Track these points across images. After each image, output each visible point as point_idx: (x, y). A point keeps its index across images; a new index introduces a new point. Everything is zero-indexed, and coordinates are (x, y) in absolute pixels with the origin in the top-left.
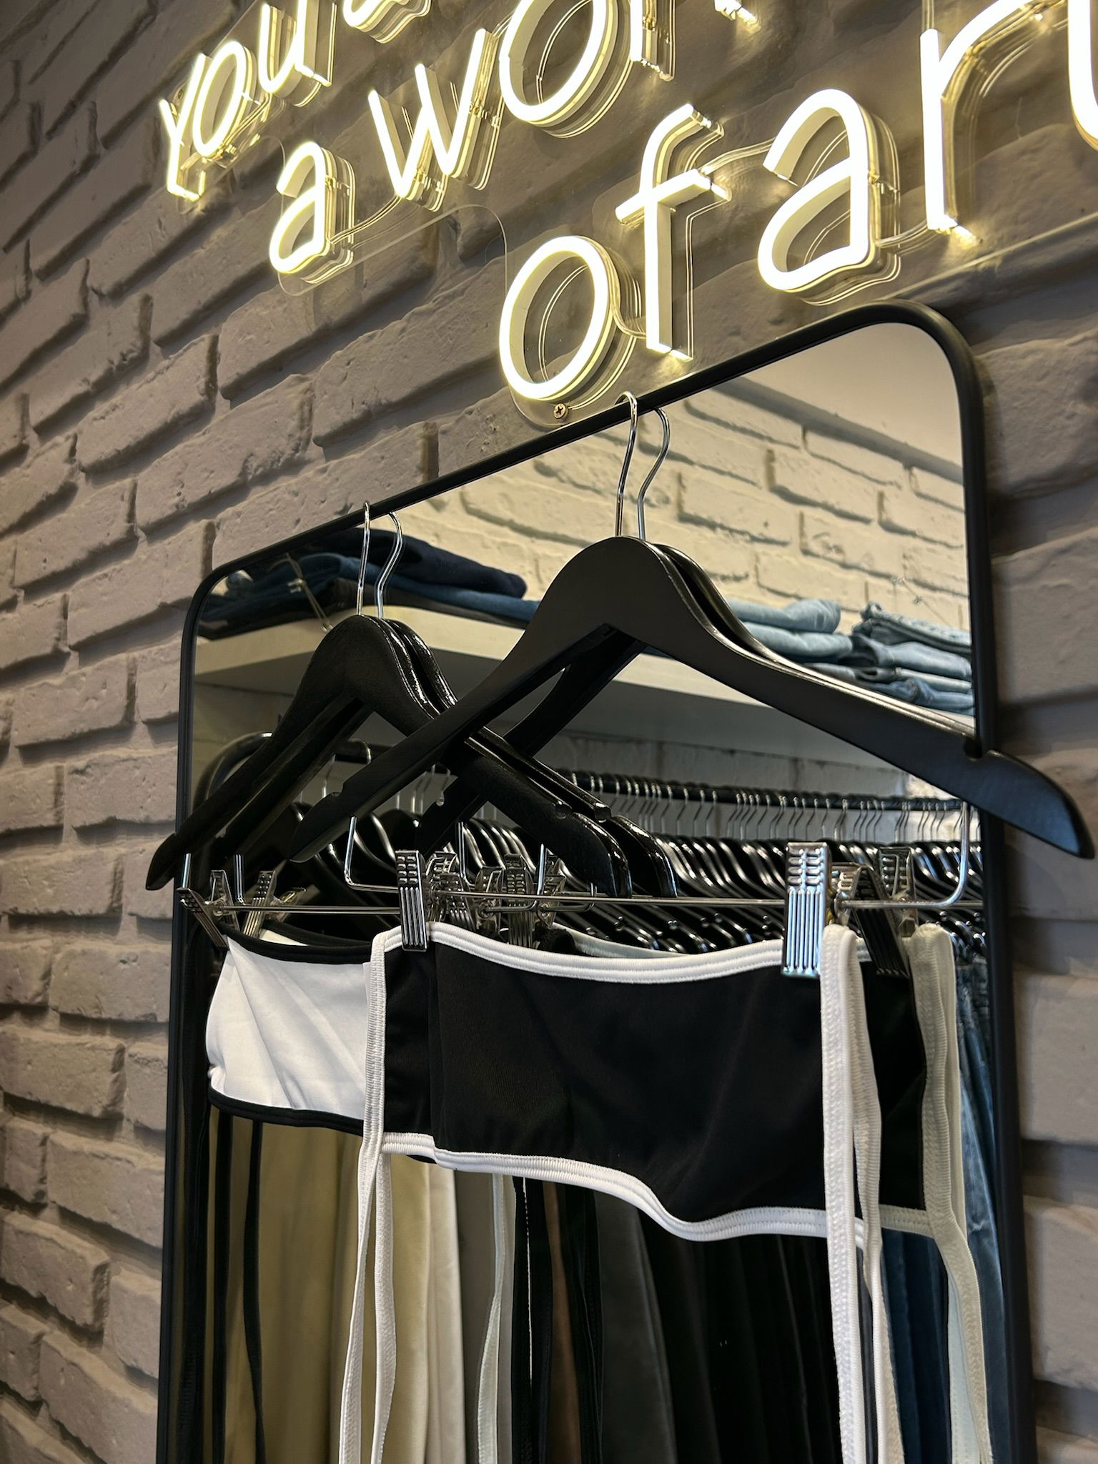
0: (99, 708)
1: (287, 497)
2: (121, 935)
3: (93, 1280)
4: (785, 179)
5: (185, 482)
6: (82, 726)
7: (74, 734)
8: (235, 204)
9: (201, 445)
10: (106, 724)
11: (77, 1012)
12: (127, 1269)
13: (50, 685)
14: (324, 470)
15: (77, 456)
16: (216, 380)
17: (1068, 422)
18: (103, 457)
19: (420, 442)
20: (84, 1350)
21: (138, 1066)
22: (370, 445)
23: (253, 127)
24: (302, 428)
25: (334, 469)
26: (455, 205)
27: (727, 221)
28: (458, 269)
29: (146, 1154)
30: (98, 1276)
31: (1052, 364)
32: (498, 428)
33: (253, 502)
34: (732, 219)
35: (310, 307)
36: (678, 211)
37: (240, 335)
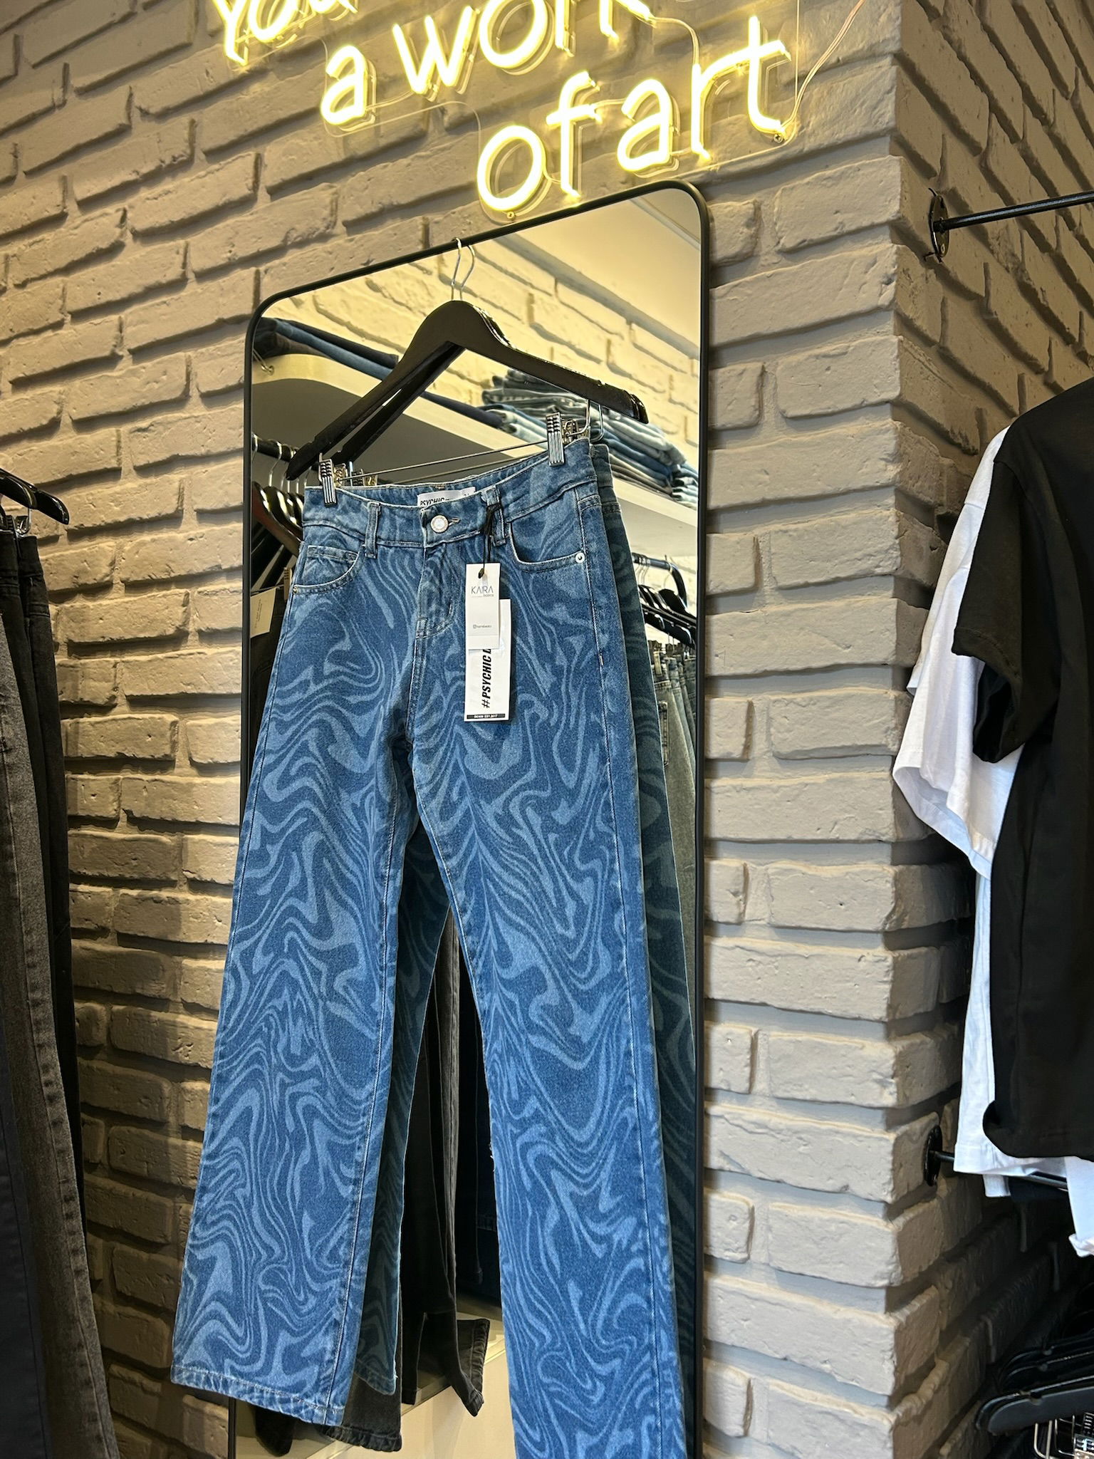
0: (159, 388)
1: (324, 254)
2: (183, 527)
4: (630, 118)
5: (236, 244)
6: (143, 400)
7: (134, 407)
8: (272, 70)
10: (166, 397)
11: (146, 578)
13: (107, 377)
14: (352, 240)
15: (129, 222)
16: (261, 182)
17: (741, 236)
18: (156, 225)
19: (420, 227)
21: (207, 598)
22: (384, 227)
24: (332, 215)
25: (360, 239)
28: (445, 134)
30: (172, 729)
31: (735, 212)
32: (472, 222)
33: (296, 257)
34: (603, 132)
35: (341, 145)
36: (577, 125)
37: (284, 155)
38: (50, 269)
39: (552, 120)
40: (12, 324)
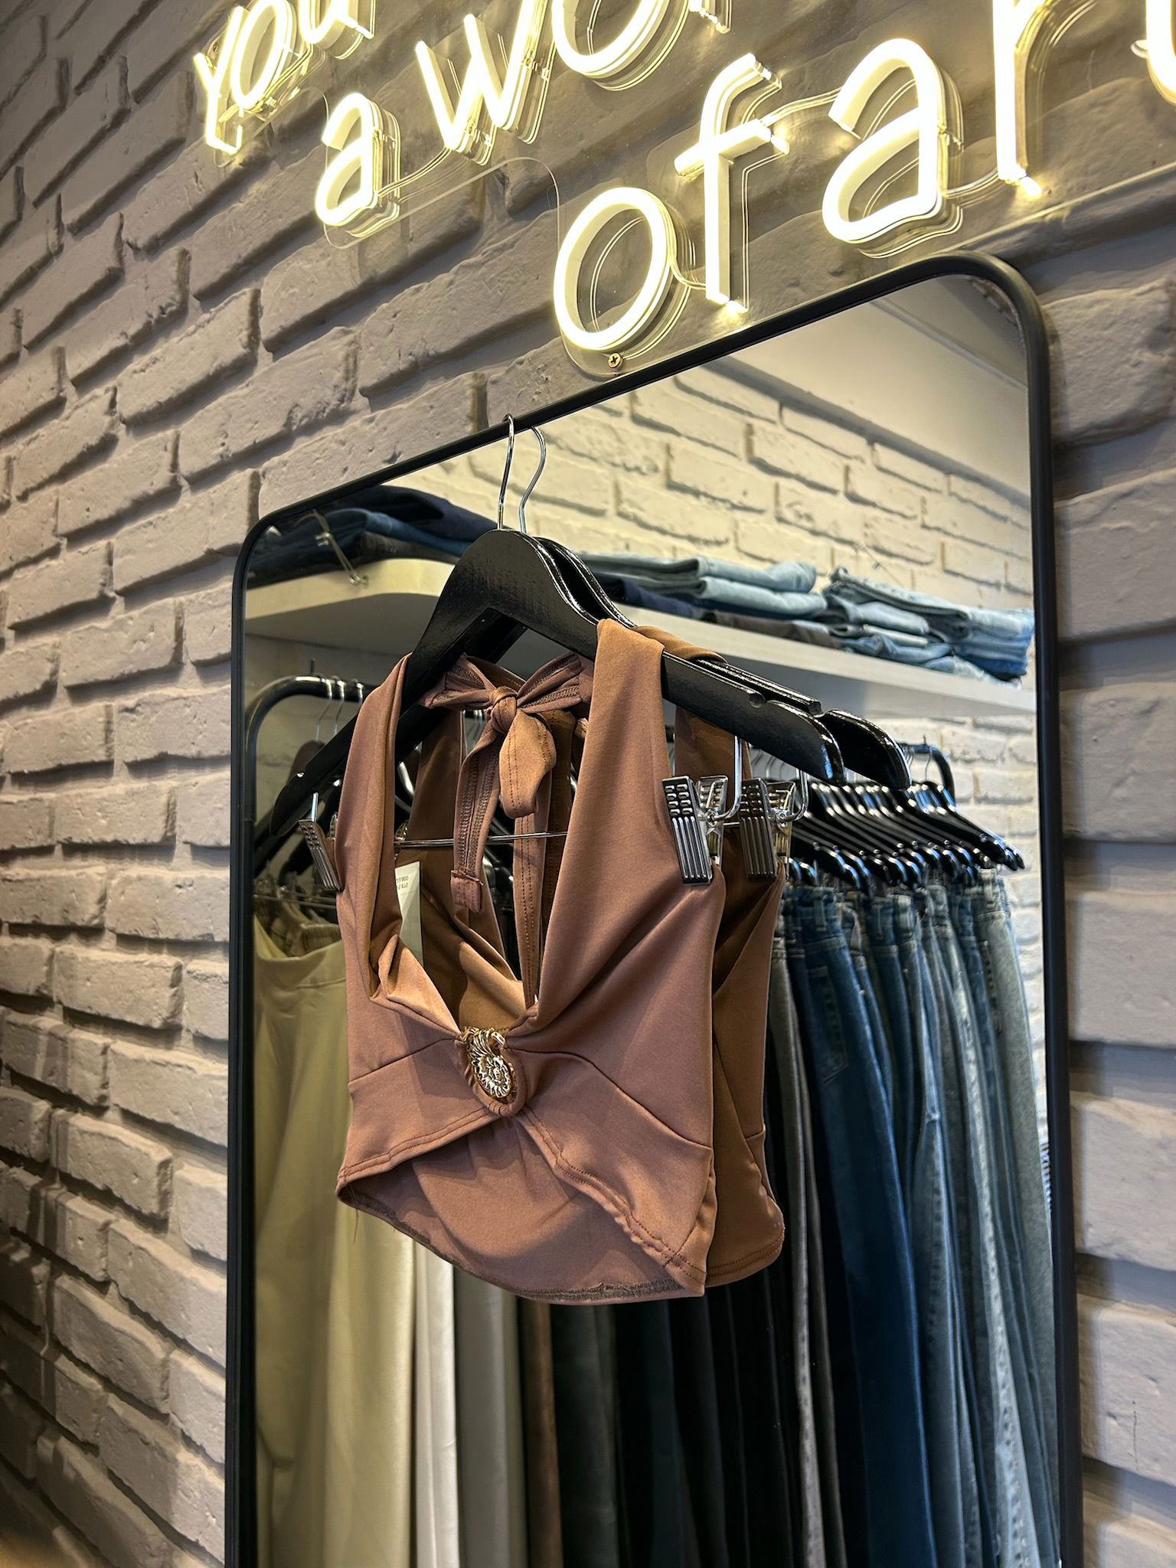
0: (147, 650)
1: (334, 446)
2: (175, 860)
3: (158, 1174)
4: (850, 130)
5: (229, 432)
6: (131, 667)
7: (123, 674)
8: (274, 158)
9: (247, 395)
10: (154, 665)
11: (134, 933)
12: (189, 1164)
13: (97, 628)
14: (371, 420)
15: (118, 406)
16: (259, 333)
17: (1134, 370)
18: (145, 409)
19: (469, 392)
20: (149, 1236)
21: (197, 982)
22: (416, 396)
23: (293, 80)
24: (347, 379)
25: (383, 418)
26: (504, 159)
27: (787, 173)
28: (507, 221)
29: (206, 1062)
30: (162, 1171)
31: (1119, 313)
32: (550, 377)
33: (299, 451)
34: (792, 171)
35: (355, 259)
36: (737, 163)
37: (283, 288)
38: (46, 476)
39: (685, 162)
40: (10, 550)
